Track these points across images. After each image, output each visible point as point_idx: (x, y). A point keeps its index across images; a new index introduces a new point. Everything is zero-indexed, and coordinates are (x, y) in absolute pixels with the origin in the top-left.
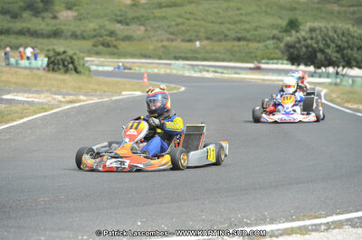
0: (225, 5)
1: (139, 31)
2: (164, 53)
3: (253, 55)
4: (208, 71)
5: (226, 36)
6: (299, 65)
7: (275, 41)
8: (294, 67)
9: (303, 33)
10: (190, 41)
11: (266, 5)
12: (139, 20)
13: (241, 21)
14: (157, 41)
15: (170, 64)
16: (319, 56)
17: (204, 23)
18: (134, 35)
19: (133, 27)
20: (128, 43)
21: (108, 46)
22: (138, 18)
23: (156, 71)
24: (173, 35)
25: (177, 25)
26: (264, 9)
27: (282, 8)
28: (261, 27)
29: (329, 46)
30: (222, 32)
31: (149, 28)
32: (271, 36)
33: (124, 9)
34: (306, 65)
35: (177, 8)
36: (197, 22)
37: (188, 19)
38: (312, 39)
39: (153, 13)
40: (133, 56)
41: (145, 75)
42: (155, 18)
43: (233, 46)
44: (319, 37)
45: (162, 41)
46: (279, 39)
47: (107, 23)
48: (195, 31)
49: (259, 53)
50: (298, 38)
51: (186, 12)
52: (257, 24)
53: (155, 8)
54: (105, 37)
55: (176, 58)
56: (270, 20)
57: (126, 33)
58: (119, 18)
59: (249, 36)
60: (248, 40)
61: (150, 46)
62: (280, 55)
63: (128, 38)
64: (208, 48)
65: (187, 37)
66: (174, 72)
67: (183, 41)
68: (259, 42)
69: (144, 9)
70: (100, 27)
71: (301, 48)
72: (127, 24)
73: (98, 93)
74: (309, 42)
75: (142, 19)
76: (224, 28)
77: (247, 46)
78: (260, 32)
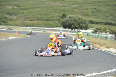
0: (43, 9)
1: (14, 17)
2: (23, 24)
3: (52, 25)
4: (37, 30)
5: (43, 19)
6: (66, 28)
7: (59, 21)
8: (64, 29)
9: (67, 18)
10: (31, 21)
11: (56, 9)
12: (15, 14)
13: (48, 14)
14: (21, 20)
15: (25, 28)
16: (72, 26)
17: (36, 15)
18: (13, 19)
19: (13, 16)
20: (11, 21)
21: (5, 22)
22: (14, 13)
23: (20, 30)
24: (26, 19)
25: (27, 15)
26: (55, 11)
27: (60, 10)
28: (54, 16)
29: (75, 23)
30: (42, 18)
31: (18, 16)
32: (57, 19)
33: (9, 10)
34: (68, 29)
35: (27, 10)
36: (34, 15)
37: (31, 14)
38: (70, 20)
39: (19, 12)
40: (13, 25)
41: (17, 32)
42: (20, 13)
43: (45, 22)
44: (72, 20)
45: (22, 21)
46: (60, 20)
47: (4, 14)
48: (33, 17)
49: (53, 25)
50: (66, 20)
51: (30, 12)
52: (53, 15)
53: (20, 10)
54: (3, 19)
55: (27, 26)
56: (57, 14)
57: (10, 18)
58: (8, 13)
59: (50, 19)
60: (50, 21)
61: (18, 22)
62: (60, 25)
63: (11, 20)
64: (37, 23)
65: (30, 19)
66: (26, 31)
67: (29, 20)
68: (53, 21)
69: (16, 10)
70: (2, 16)
71: (67, 23)
72: (11, 15)
73: (1, 38)
74: (69, 21)
75: (16, 14)
76: (42, 17)
77: (50, 22)
78: (54, 18)
